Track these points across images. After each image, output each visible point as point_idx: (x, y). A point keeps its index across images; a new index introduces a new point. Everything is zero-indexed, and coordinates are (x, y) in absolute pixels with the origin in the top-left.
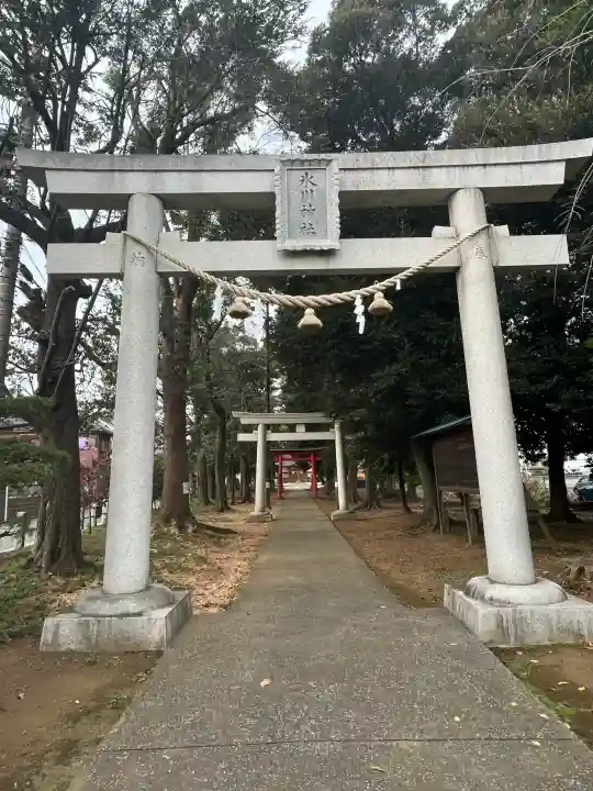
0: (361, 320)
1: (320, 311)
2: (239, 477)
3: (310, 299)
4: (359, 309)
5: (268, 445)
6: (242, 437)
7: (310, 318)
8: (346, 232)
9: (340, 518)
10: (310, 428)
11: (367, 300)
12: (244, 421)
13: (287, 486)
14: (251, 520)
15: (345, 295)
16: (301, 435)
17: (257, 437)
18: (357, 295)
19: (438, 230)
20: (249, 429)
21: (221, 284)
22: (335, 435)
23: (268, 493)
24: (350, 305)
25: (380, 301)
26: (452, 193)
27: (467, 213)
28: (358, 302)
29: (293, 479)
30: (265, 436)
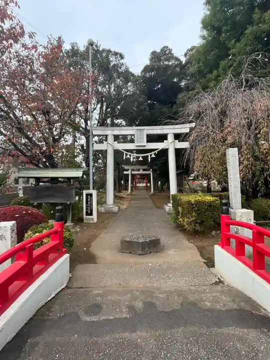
0: (149, 160)
1: (142, 157)
2: (122, 182)
3: (141, 155)
4: (149, 157)
5: (132, 174)
6: (125, 172)
7: (141, 159)
8: (148, 141)
9: (152, 195)
10: (144, 170)
11: (151, 155)
12: (126, 168)
13: (138, 185)
14: (128, 195)
15: (147, 154)
16: (141, 172)
17: (129, 172)
18: (149, 154)
19: (165, 141)
20: (127, 170)
21: (125, 152)
22: (150, 172)
23: (132, 187)
24: (148, 156)
25: (153, 156)
26: (168, 134)
27: (171, 138)
28: (149, 156)
29: (140, 182)
30: (131, 172)
